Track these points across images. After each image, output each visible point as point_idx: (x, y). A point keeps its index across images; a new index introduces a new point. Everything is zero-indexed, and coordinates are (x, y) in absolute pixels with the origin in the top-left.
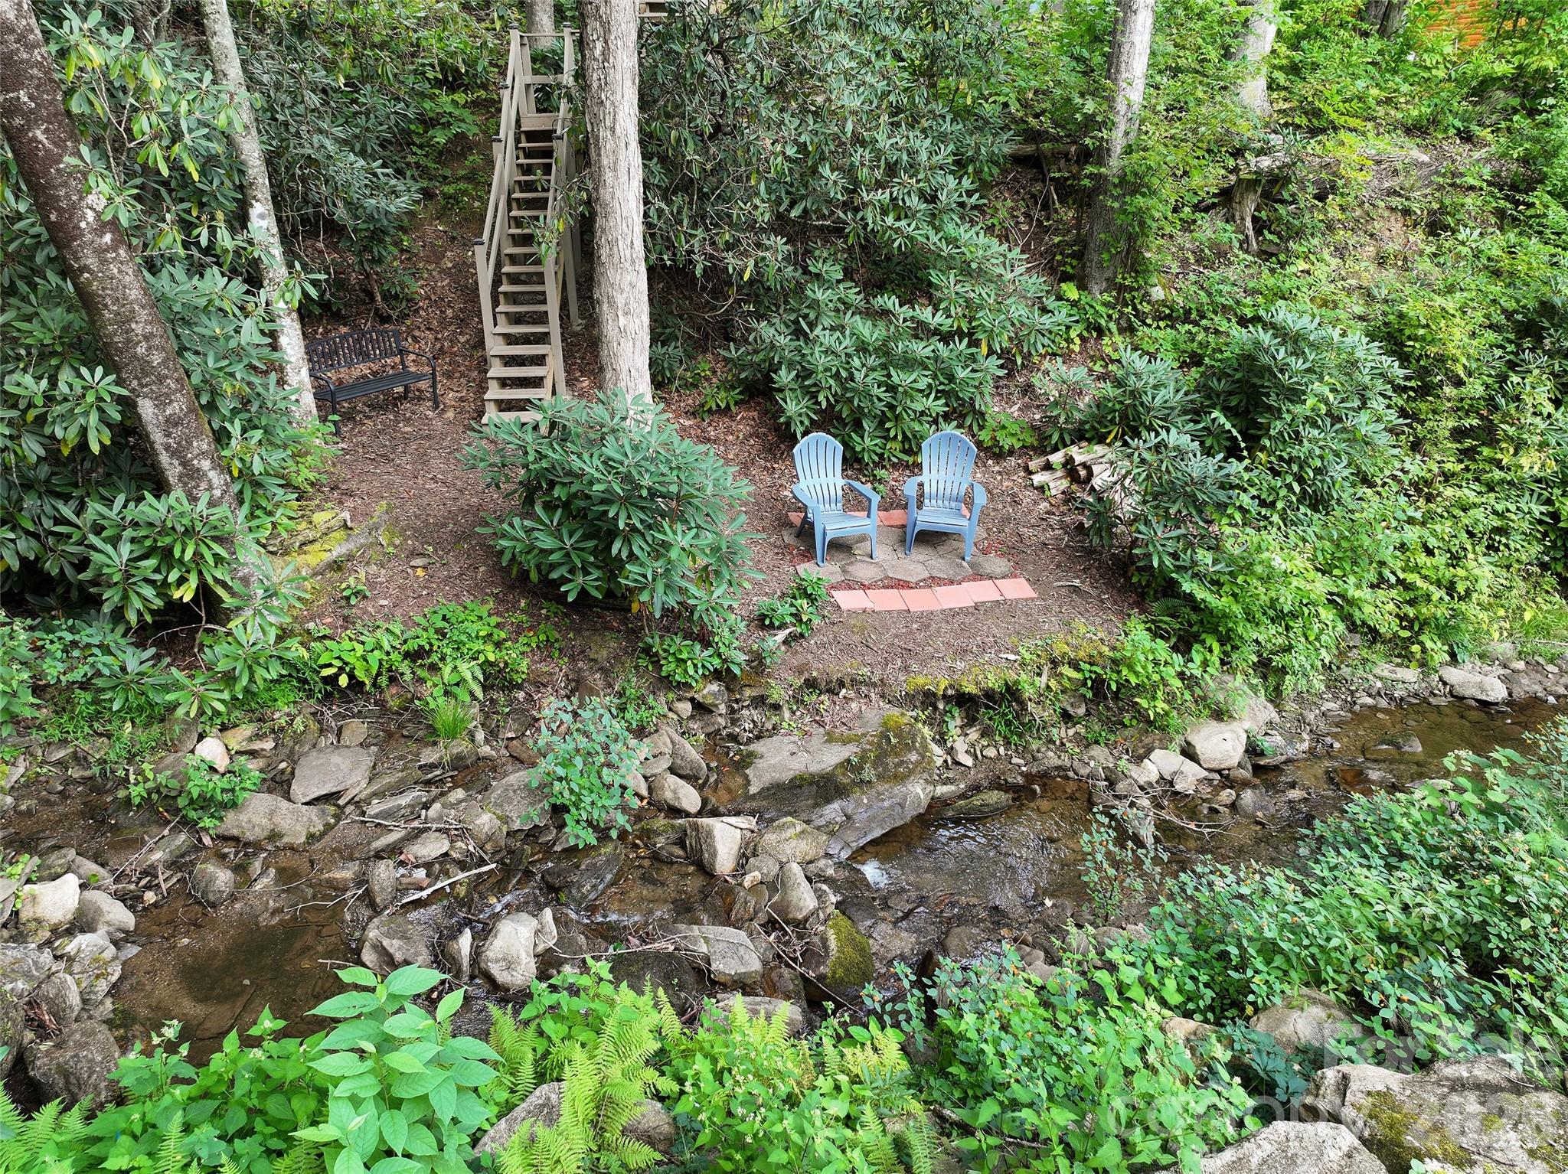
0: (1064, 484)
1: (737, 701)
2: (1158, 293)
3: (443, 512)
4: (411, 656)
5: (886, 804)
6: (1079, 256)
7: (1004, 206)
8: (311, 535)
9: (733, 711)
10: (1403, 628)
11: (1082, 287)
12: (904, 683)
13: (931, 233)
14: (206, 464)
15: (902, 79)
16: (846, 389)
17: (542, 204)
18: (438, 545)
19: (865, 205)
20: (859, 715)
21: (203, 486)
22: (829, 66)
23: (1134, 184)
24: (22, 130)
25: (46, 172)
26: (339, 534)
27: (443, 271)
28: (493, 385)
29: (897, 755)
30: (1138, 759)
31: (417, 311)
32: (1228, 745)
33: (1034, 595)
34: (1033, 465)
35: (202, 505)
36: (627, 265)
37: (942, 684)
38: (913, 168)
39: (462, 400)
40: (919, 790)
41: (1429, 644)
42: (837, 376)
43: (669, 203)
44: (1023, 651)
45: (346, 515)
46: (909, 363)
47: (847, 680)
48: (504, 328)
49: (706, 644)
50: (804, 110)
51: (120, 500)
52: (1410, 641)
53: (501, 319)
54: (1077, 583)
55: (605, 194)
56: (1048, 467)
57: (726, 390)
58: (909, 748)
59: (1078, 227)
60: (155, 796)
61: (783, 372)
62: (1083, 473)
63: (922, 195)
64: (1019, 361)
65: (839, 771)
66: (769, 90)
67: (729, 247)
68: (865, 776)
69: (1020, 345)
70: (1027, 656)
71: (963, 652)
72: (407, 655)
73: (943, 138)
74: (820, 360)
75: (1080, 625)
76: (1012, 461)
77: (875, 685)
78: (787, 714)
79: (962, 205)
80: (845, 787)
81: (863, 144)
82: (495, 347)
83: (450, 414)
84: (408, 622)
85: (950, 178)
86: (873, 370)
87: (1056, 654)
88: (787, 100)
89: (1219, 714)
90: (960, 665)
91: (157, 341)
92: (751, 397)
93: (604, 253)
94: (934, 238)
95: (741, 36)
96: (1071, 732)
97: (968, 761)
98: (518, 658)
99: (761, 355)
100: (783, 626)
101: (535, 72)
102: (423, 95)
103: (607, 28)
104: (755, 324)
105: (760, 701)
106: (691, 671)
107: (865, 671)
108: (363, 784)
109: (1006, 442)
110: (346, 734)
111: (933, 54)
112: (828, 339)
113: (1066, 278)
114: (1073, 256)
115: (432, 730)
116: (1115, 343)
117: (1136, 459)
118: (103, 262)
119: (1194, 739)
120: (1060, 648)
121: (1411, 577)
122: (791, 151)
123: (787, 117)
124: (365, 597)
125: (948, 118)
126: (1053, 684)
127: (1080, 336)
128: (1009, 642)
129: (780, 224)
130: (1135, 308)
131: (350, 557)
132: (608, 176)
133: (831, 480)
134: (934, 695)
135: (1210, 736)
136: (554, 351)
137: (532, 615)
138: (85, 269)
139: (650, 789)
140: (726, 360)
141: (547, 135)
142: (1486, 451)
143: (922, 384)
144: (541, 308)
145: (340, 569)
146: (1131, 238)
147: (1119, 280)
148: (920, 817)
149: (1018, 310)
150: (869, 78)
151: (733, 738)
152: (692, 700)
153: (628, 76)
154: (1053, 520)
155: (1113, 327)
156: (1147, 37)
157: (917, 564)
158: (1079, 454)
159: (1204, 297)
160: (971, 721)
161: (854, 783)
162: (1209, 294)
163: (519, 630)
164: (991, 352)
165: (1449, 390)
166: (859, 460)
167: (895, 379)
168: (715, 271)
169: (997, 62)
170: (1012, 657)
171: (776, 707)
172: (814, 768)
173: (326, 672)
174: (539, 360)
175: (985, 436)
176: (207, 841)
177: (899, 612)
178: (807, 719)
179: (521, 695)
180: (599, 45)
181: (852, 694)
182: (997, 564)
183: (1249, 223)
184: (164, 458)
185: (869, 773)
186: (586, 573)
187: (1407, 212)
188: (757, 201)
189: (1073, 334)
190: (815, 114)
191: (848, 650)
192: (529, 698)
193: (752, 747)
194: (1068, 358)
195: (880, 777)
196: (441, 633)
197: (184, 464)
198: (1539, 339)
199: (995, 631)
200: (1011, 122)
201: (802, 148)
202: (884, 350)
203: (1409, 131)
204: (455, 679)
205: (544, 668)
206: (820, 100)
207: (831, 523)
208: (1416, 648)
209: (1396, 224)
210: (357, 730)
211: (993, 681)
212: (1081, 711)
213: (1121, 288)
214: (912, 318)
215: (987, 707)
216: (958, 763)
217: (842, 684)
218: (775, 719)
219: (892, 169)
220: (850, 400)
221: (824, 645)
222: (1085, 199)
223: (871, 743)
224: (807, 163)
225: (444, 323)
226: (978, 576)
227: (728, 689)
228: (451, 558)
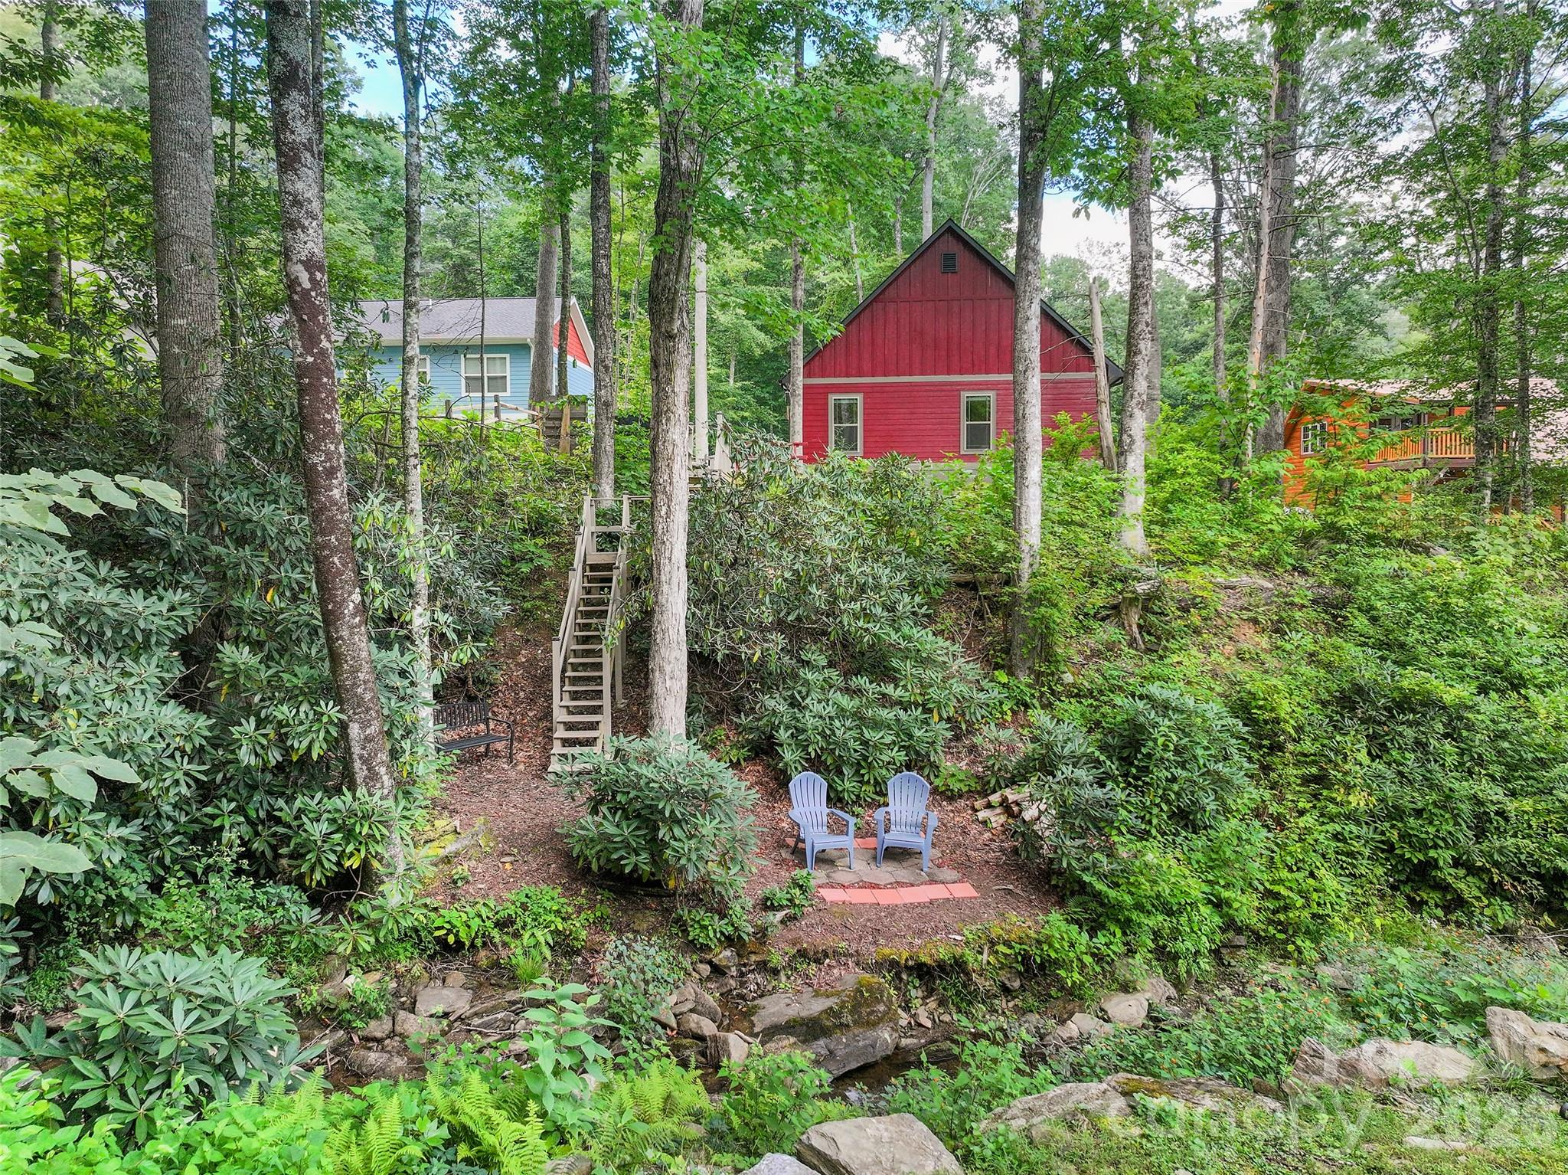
0: (1002, 819)
1: (745, 965)
2: (1068, 678)
3: (525, 827)
4: (499, 925)
5: (861, 1044)
6: (1007, 651)
7: (949, 617)
8: (432, 835)
9: (742, 975)
10: (1279, 931)
11: (1011, 673)
12: (873, 955)
13: (892, 633)
14: (383, 770)
15: (868, 529)
16: (829, 744)
17: (603, 614)
18: (521, 848)
19: (842, 612)
20: (840, 978)
21: (378, 785)
22: (815, 521)
23: (1038, 598)
24: (327, 557)
25: (334, 581)
26: (451, 837)
27: (518, 664)
28: (557, 744)
29: (869, 1006)
30: (1063, 1022)
31: (496, 693)
32: (1133, 1010)
33: (976, 894)
34: (978, 804)
35: (376, 798)
36: (674, 645)
37: (902, 954)
38: (877, 588)
39: (530, 757)
40: (887, 1036)
41: (1299, 942)
42: (822, 734)
43: (701, 610)
44: (966, 933)
45: (457, 823)
46: (877, 725)
47: (830, 952)
48: (567, 702)
49: (723, 916)
50: (797, 549)
51: (319, 795)
52: (1286, 942)
53: (566, 696)
54: (1011, 887)
55: (662, 599)
56: (989, 806)
57: (738, 749)
58: (879, 1001)
59: (1005, 631)
60: (319, 1008)
61: (782, 731)
62: (1016, 809)
63: (884, 607)
64: (964, 727)
65: (824, 1016)
66: (773, 536)
67: (742, 641)
68: (844, 1020)
69: (963, 715)
70: (970, 936)
71: (921, 933)
72: (497, 924)
73: (899, 568)
74: (810, 721)
75: (1013, 916)
76: (962, 803)
77: (852, 956)
78: (783, 978)
79: (914, 613)
80: (828, 1028)
81: (841, 572)
82: (559, 715)
83: (521, 767)
84: (500, 899)
85: (905, 595)
86: (850, 729)
87: (993, 936)
88: (785, 542)
89: (1126, 988)
90: (917, 942)
91: (370, 685)
92: (757, 755)
93: (659, 637)
94: (894, 636)
95: (753, 502)
96: (1011, 1004)
97: (929, 1024)
98: (580, 929)
99: (765, 720)
100: (781, 907)
101: (598, 524)
102: (512, 540)
103: (670, 499)
104: (760, 696)
105: (763, 966)
106: (711, 935)
107: (843, 944)
108: (467, 1007)
109: (956, 786)
110: (449, 981)
111: (892, 512)
112: (817, 708)
113: (997, 667)
114: (1002, 650)
115: (513, 978)
116: (1039, 716)
117: (1047, 788)
118: (352, 634)
119: (1106, 1006)
120: (996, 932)
121: (1276, 888)
122: (787, 575)
123: (785, 553)
124: (467, 882)
125: (904, 554)
126: (992, 959)
127: (1011, 709)
128: (956, 926)
129: (780, 625)
130: (1050, 688)
131: (457, 854)
132: (665, 588)
133: (818, 809)
134: (898, 963)
135: (1118, 1004)
136: (605, 720)
137: (590, 899)
138: (340, 638)
139: (678, 1024)
140: (738, 725)
141: (609, 567)
142: (1325, 793)
143: (888, 740)
144: (599, 688)
145: (449, 862)
146: (1043, 637)
147: (1037, 667)
148: (887, 1058)
149: (958, 687)
150: (843, 529)
151: (742, 997)
152: (710, 963)
153: (681, 527)
154: (994, 845)
155: (1037, 704)
156: (1038, 502)
157: (886, 872)
158: (1011, 795)
159: (1100, 681)
160: (930, 992)
161: (836, 1026)
162: (1105, 678)
163: (579, 910)
164: (941, 718)
165: (1290, 747)
166: (840, 800)
167: (867, 735)
168: (733, 658)
169: (938, 519)
170: (959, 938)
171: (775, 972)
172: (804, 1014)
173: (437, 933)
174: (594, 726)
175: (937, 782)
176: (356, 1039)
177: (871, 905)
178: (799, 981)
179: (579, 959)
180: (664, 509)
181: (834, 963)
182: (948, 874)
183: (1135, 627)
184: (357, 764)
185: (847, 1019)
186: (638, 855)
187: (1256, 622)
188: (763, 608)
189: (1005, 708)
190: (806, 552)
191: (831, 929)
192: (586, 962)
193: (756, 1002)
194: (1002, 725)
195: (855, 1022)
196: (524, 907)
197: (369, 769)
198: (1353, 709)
199: (945, 918)
200: (949, 559)
201: (796, 572)
202: (857, 715)
203: (1256, 566)
204: (532, 942)
205: (597, 938)
206: (809, 542)
207: (818, 838)
208: (1291, 947)
209: (1249, 630)
210: (457, 977)
211: (943, 953)
212: (1017, 984)
213: (1039, 674)
214: (880, 693)
215: (941, 979)
216: (920, 1025)
217: (826, 956)
218: (774, 983)
219: (862, 589)
220: (833, 751)
221: (812, 925)
222: (1007, 610)
223: (849, 996)
224: (799, 583)
225: (517, 702)
226: (933, 881)
227: (739, 955)
228: (529, 858)
